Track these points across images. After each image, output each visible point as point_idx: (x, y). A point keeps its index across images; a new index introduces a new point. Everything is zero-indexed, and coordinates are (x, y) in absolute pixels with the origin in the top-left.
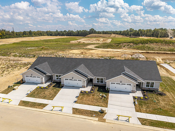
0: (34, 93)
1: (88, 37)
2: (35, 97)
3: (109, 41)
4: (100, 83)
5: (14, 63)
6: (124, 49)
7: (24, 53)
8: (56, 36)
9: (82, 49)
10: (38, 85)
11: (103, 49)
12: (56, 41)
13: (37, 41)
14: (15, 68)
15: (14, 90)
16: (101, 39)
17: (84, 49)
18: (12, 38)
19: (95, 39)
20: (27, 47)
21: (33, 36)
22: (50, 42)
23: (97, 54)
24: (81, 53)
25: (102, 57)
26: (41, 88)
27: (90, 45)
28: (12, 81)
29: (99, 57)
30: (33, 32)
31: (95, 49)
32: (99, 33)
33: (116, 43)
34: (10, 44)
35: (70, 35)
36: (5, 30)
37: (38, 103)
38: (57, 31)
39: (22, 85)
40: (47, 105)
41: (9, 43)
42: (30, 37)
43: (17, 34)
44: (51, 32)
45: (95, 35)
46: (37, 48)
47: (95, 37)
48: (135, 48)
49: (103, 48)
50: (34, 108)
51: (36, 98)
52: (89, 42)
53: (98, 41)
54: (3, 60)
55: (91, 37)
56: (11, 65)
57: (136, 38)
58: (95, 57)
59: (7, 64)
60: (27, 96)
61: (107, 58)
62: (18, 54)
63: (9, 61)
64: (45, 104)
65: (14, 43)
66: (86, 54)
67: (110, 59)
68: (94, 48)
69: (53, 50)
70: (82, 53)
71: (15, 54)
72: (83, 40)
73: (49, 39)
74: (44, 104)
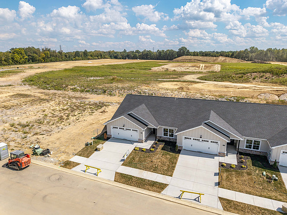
0: (133, 158)
1: (178, 61)
2: (137, 168)
3: (217, 68)
4: (252, 149)
5: (78, 103)
6: (254, 83)
7: (88, 86)
8: (123, 59)
9: (178, 81)
10: (135, 144)
11: (216, 83)
12: (128, 67)
13: (98, 67)
14: (84, 111)
15: (96, 150)
16: (201, 65)
17: (180, 81)
18: (60, 61)
19: (190, 65)
20: (88, 76)
21: (89, 59)
22: (120, 69)
23: (210, 91)
24: (179, 89)
25: (221, 96)
26: (143, 151)
27: (188, 74)
28: (89, 135)
29: (216, 96)
30: (89, 52)
31: (200, 82)
32: (195, 54)
33: (238, 73)
34: (60, 71)
35: (147, 57)
36: (49, 49)
37: (149, 181)
38: (125, 51)
39: (107, 143)
40: (166, 185)
41: (58, 70)
42: (84, 60)
43: (66, 56)
44: (116, 53)
45: (189, 57)
46: (103, 78)
47: (190, 61)
48: (276, 83)
49: (215, 81)
50: (144, 189)
51: (139, 169)
52: (183, 69)
53: (197, 68)
54: (59, 97)
55: (183, 61)
56: (75, 106)
57: (265, 63)
58: (209, 97)
59: (69, 104)
60: (123, 165)
61: (232, 99)
62: (78, 88)
63: (70, 98)
64: (163, 184)
65: (66, 70)
66: (189, 90)
67: (238, 101)
68: (198, 80)
69: (130, 83)
70: (182, 88)
71: (74, 87)
72: (171, 66)
73: (116, 63)
74: (159, 183)
